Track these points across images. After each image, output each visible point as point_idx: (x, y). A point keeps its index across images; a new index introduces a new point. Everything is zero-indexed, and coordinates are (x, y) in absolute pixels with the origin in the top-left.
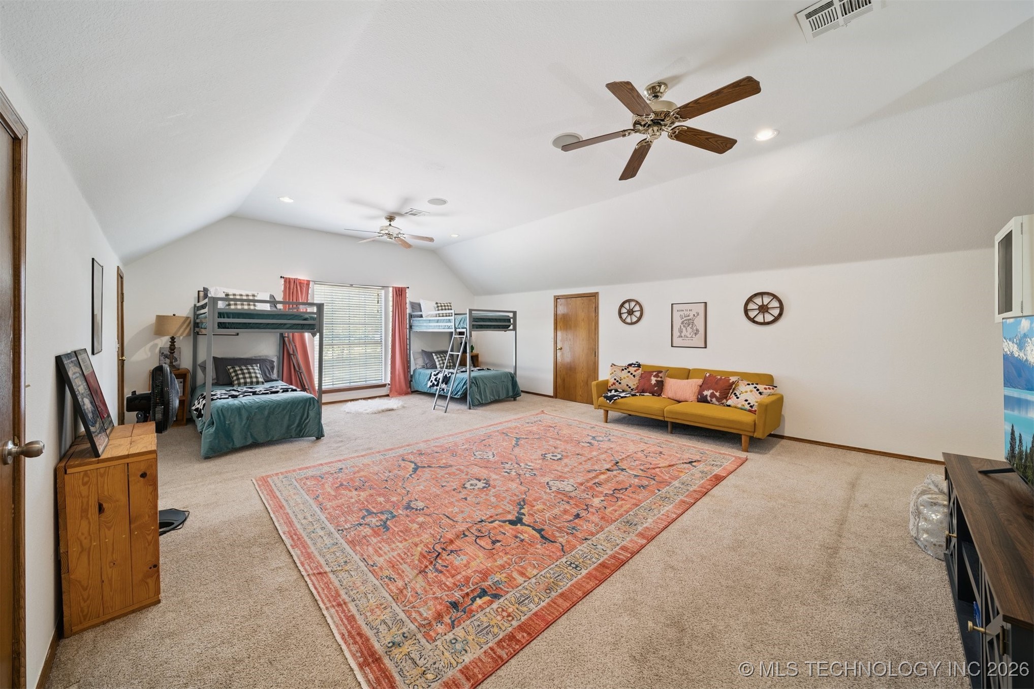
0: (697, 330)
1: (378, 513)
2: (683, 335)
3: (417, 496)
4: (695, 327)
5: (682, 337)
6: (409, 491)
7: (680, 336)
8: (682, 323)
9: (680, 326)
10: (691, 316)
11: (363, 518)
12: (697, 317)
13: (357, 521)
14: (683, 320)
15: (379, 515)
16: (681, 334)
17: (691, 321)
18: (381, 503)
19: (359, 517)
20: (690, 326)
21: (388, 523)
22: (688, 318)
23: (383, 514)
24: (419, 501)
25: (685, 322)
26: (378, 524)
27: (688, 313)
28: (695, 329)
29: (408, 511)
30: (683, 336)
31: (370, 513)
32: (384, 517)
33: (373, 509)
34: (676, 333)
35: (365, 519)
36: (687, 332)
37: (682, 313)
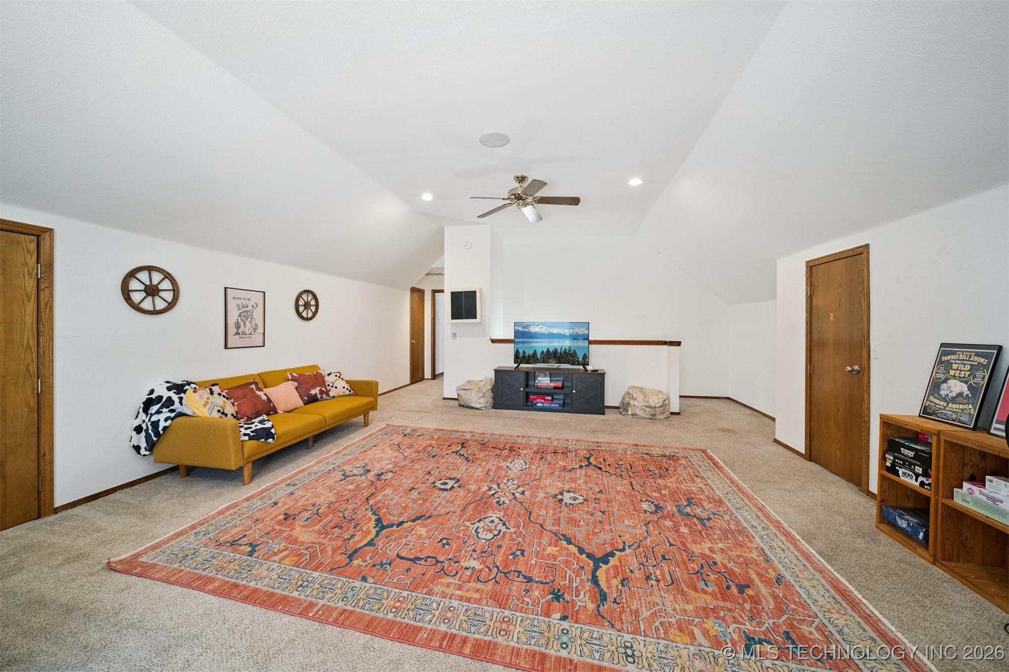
0: (256, 325)
1: (693, 516)
2: (240, 331)
3: (641, 515)
4: (254, 321)
5: (239, 334)
6: (645, 525)
7: (237, 334)
8: (240, 315)
9: (238, 320)
10: (250, 308)
11: (709, 519)
12: (256, 308)
13: (716, 518)
14: (240, 311)
15: (692, 514)
16: (238, 330)
17: (250, 314)
18: (685, 525)
19: (713, 521)
20: (249, 320)
21: (686, 504)
22: (246, 309)
23: (687, 513)
24: (644, 509)
25: (243, 314)
26: (695, 507)
27: (247, 302)
28: (254, 323)
29: (661, 505)
30: (241, 333)
31: (700, 519)
32: (688, 509)
33: (697, 523)
34: (232, 330)
35: (707, 517)
36: (245, 327)
37: (239, 302)
